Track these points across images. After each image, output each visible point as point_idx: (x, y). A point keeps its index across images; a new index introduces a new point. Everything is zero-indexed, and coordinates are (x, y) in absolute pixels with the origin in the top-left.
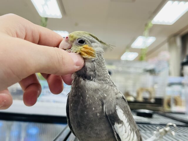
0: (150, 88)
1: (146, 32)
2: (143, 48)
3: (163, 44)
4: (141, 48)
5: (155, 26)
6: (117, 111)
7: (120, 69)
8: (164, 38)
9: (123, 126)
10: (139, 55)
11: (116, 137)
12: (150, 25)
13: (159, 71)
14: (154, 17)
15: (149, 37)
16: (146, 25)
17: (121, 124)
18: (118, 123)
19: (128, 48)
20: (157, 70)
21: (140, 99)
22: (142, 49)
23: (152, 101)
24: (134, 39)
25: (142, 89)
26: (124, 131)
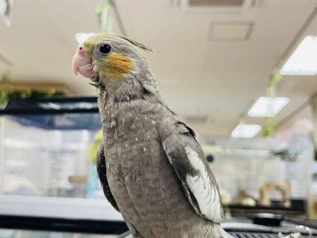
0: (282, 183)
1: (272, 90)
2: (269, 116)
3: (302, 107)
4: (264, 116)
5: (286, 78)
6: (188, 156)
7: (229, 151)
8: (304, 99)
9: (201, 178)
10: (262, 129)
11: (190, 198)
12: (278, 77)
13: (297, 154)
14: (284, 63)
15: (277, 98)
16: (271, 77)
17: (196, 175)
18: (192, 176)
19: (243, 117)
20: (292, 152)
21: (266, 202)
22: (266, 118)
23: (287, 204)
24: (252, 102)
25: (268, 186)
26: (202, 187)
